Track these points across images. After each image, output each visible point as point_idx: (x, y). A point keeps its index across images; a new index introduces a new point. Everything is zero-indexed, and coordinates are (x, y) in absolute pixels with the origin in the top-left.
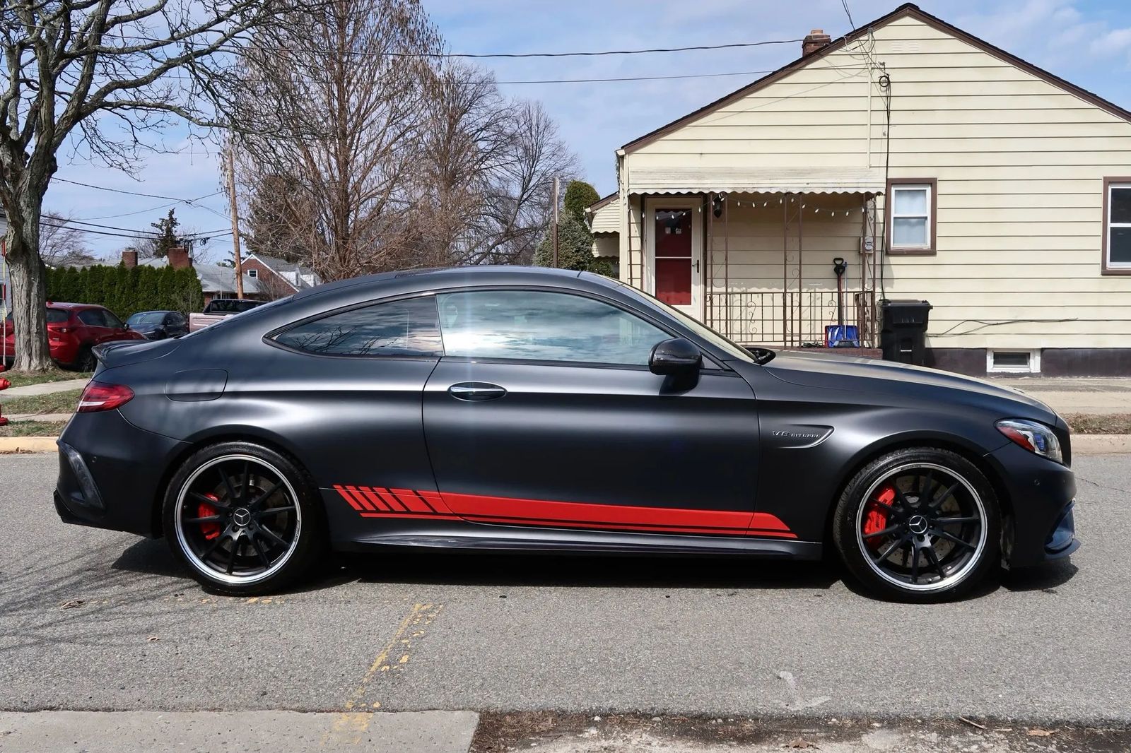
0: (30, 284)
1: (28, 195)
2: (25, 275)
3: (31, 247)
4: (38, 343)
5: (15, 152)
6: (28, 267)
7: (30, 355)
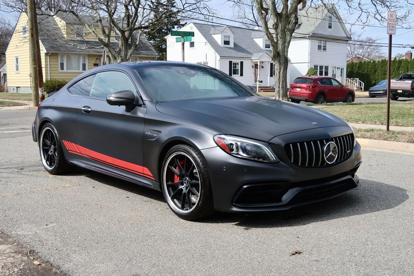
0: (280, 69)
1: (281, 34)
2: (279, 65)
3: (281, 54)
4: (282, 92)
5: (278, 18)
6: (280, 62)
7: (279, 96)
